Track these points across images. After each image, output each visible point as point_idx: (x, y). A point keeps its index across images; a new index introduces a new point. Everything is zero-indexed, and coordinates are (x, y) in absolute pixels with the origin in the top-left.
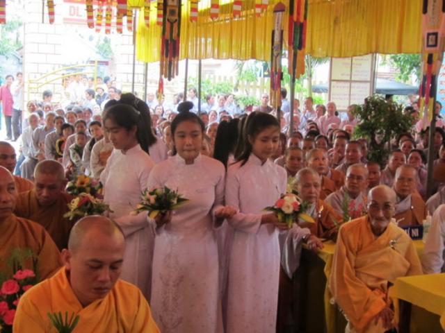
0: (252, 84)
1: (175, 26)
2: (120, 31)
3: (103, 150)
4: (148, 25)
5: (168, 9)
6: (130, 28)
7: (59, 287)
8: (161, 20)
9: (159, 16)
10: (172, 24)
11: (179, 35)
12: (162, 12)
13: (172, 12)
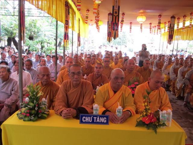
0: (191, 48)
1: (173, 31)
2: (157, 34)
3: (152, 61)
4: (165, 32)
5: (171, 27)
6: (160, 33)
7: (146, 86)
8: (169, 31)
9: (168, 30)
10: (172, 31)
11: (173, 34)
12: (169, 29)
13: (172, 28)
